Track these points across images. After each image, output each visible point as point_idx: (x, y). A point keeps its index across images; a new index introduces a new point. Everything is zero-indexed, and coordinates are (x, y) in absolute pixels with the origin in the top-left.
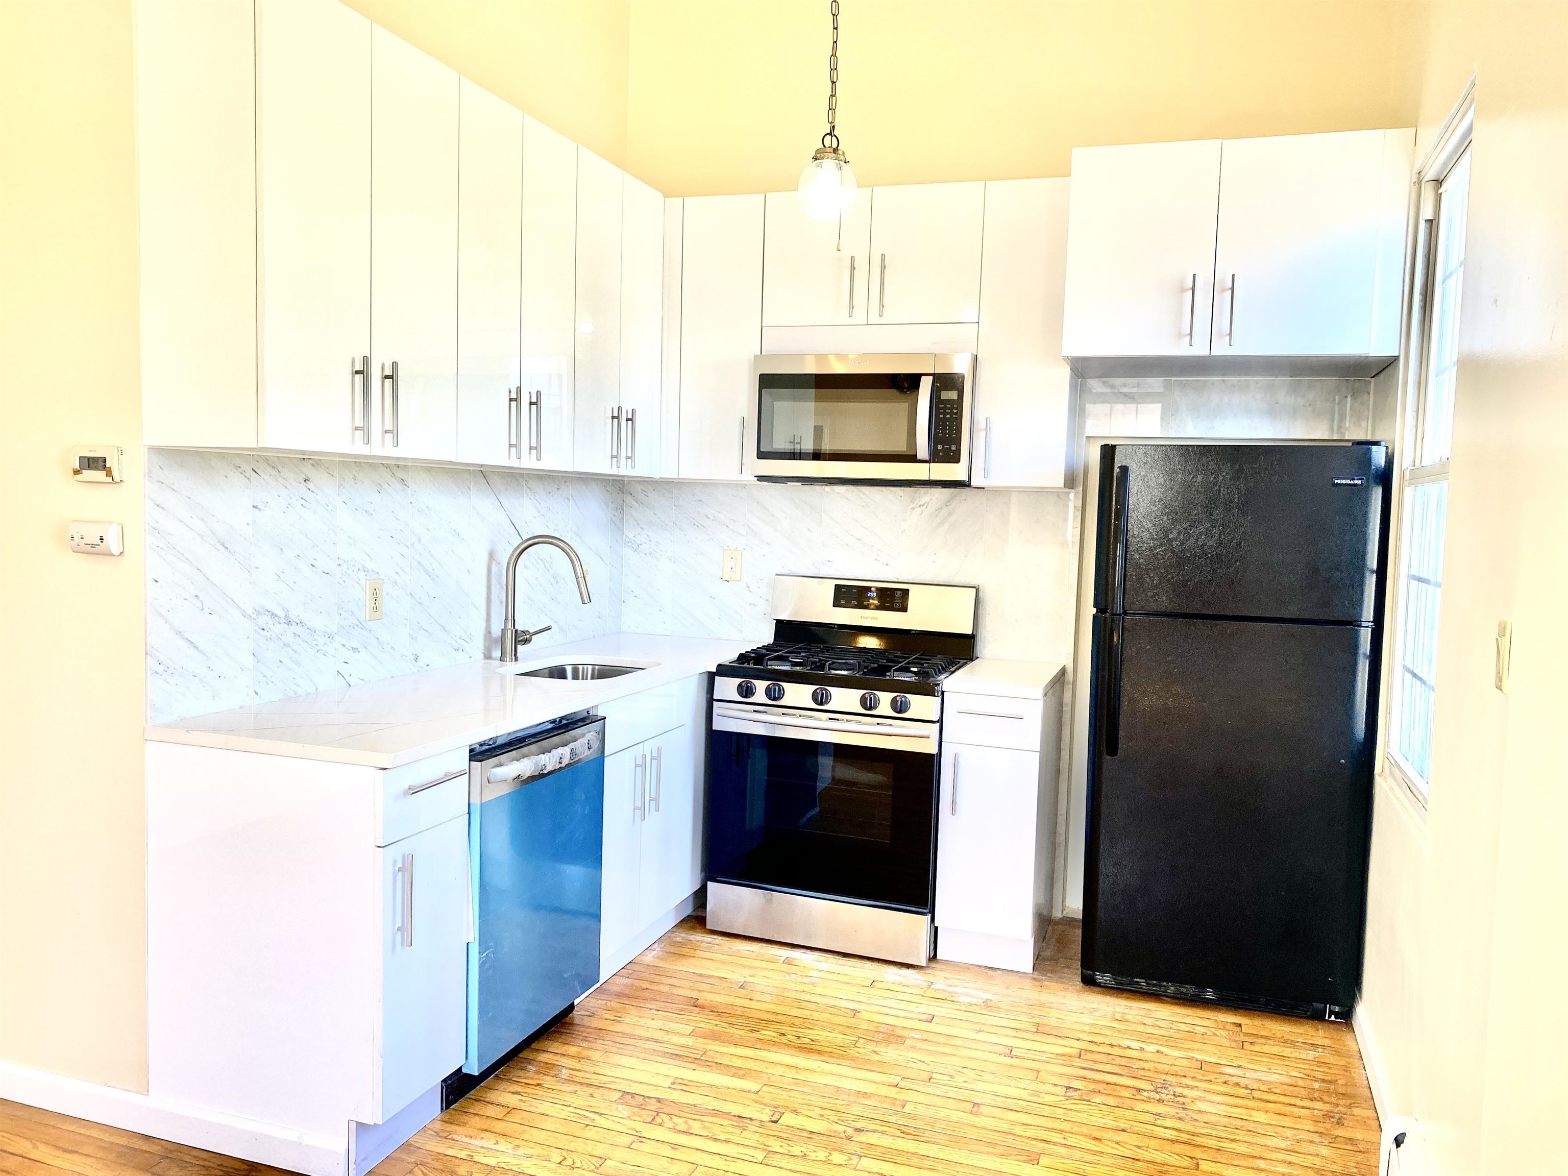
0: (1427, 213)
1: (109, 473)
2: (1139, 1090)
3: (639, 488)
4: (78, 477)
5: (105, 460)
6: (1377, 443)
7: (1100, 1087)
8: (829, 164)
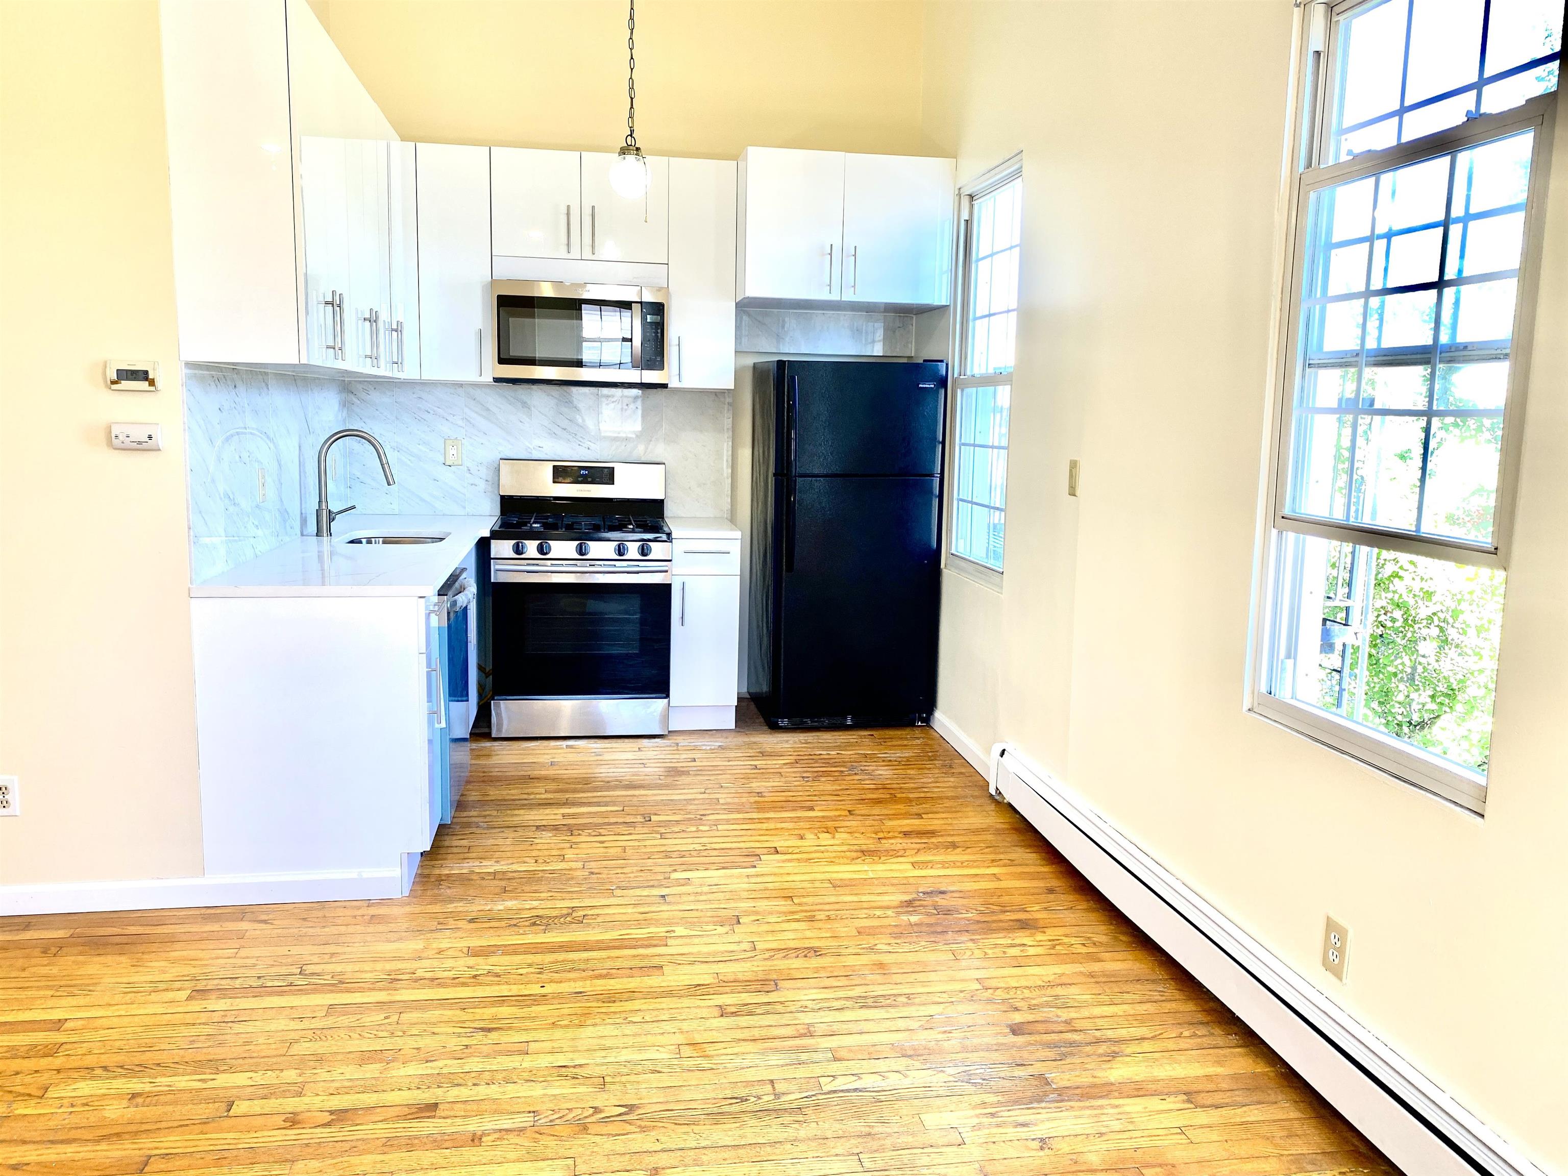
0: (965, 216)
1: (152, 383)
2: (842, 772)
3: (360, 387)
4: (115, 387)
5: (146, 372)
6: (942, 361)
7: (821, 774)
8: (631, 158)
